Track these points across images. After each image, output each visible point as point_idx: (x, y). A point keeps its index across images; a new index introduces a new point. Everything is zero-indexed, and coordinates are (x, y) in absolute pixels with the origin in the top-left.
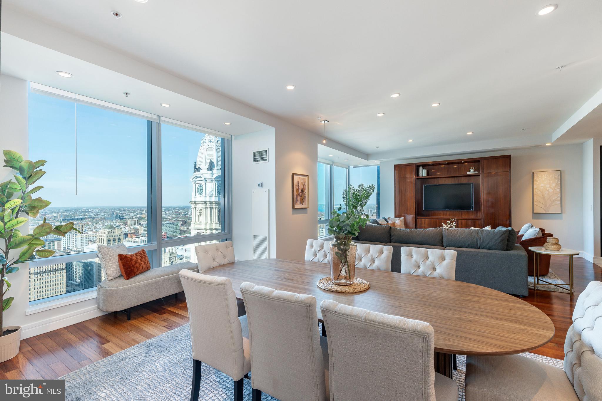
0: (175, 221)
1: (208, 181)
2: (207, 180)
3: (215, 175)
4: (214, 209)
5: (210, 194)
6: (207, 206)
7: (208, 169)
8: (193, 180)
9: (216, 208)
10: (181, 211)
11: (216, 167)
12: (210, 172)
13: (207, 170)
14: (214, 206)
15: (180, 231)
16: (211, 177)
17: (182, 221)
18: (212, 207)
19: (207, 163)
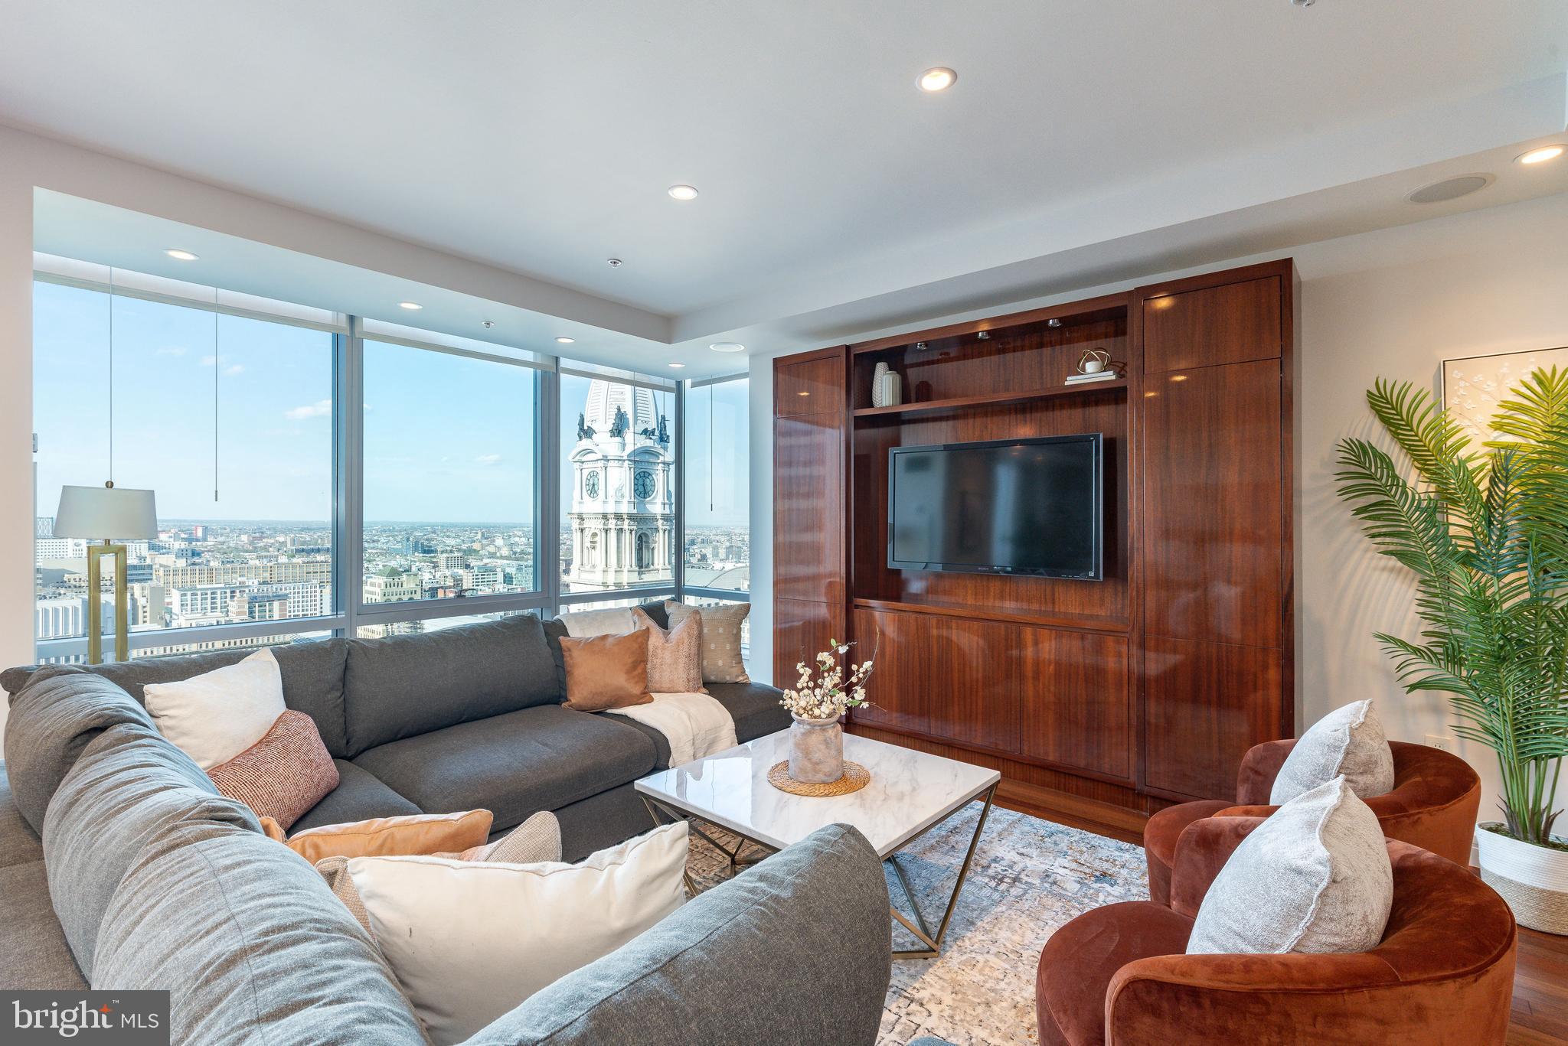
1: (612, 462)
2: (609, 461)
3: (629, 449)
4: (625, 533)
5: (616, 496)
6: (609, 527)
7: (612, 432)
8: (576, 459)
9: (631, 531)
11: (631, 429)
12: (618, 439)
13: (609, 435)
14: (626, 526)
16: (619, 453)
18: (622, 529)
19: (610, 417)
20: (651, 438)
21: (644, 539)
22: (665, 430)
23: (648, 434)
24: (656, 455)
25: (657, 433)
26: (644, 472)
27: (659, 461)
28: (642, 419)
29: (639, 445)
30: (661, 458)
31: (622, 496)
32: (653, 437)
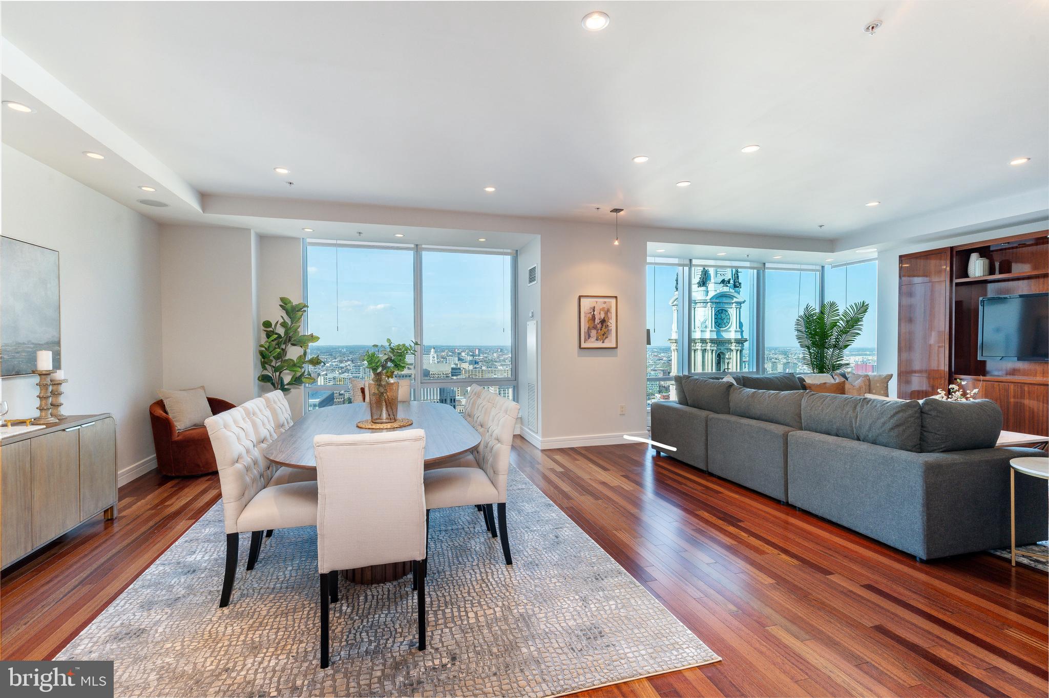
0: (652, 370)
1: (699, 304)
2: (696, 303)
3: (712, 294)
4: (708, 352)
5: (702, 327)
6: (697, 348)
7: (699, 283)
8: (675, 303)
9: (713, 351)
10: (662, 355)
11: (713, 280)
12: (703, 288)
13: (697, 285)
14: (708, 348)
15: (660, 387)
16: (704, 298)
17: (663, 370)
18: (706, 349)
19: (698, 273)
20: (727, 286)
21: (722, 356)
22: (738, 279)
23: (725, 283)
24: (732, 297)
25: (732, 282)
26: (722, 310)
27: (733, 302)
28: (721, 273)
29: (718, 291)
30: (735, 300)
31: (706, 327)
32: (729, 285)
